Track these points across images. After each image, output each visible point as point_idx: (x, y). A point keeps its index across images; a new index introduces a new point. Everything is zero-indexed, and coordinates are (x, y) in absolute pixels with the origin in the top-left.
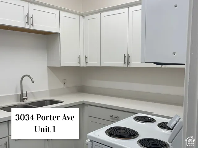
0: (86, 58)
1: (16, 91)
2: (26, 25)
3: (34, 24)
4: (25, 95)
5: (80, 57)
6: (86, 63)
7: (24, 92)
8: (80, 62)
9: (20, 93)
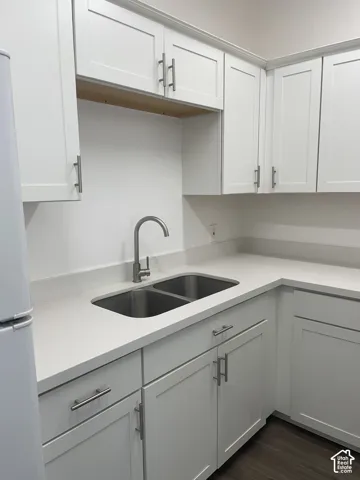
0: (274, 172)
1: (123, 256)
2: (158, 85)
3: (177, 87)
4: (144, 266)
5: (258, 171)
6: (274, 184)
7: (142, 257)
8: (257, 184)
9: (133, 260)
